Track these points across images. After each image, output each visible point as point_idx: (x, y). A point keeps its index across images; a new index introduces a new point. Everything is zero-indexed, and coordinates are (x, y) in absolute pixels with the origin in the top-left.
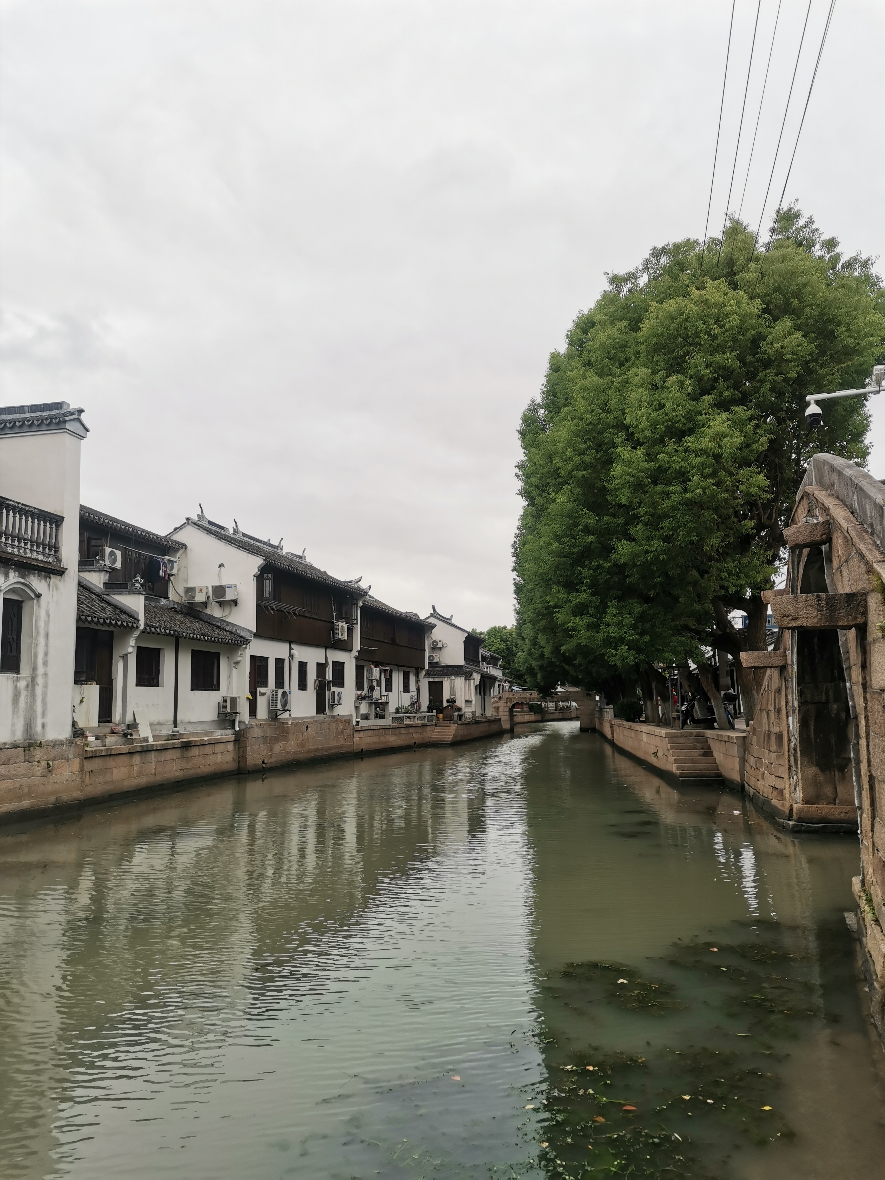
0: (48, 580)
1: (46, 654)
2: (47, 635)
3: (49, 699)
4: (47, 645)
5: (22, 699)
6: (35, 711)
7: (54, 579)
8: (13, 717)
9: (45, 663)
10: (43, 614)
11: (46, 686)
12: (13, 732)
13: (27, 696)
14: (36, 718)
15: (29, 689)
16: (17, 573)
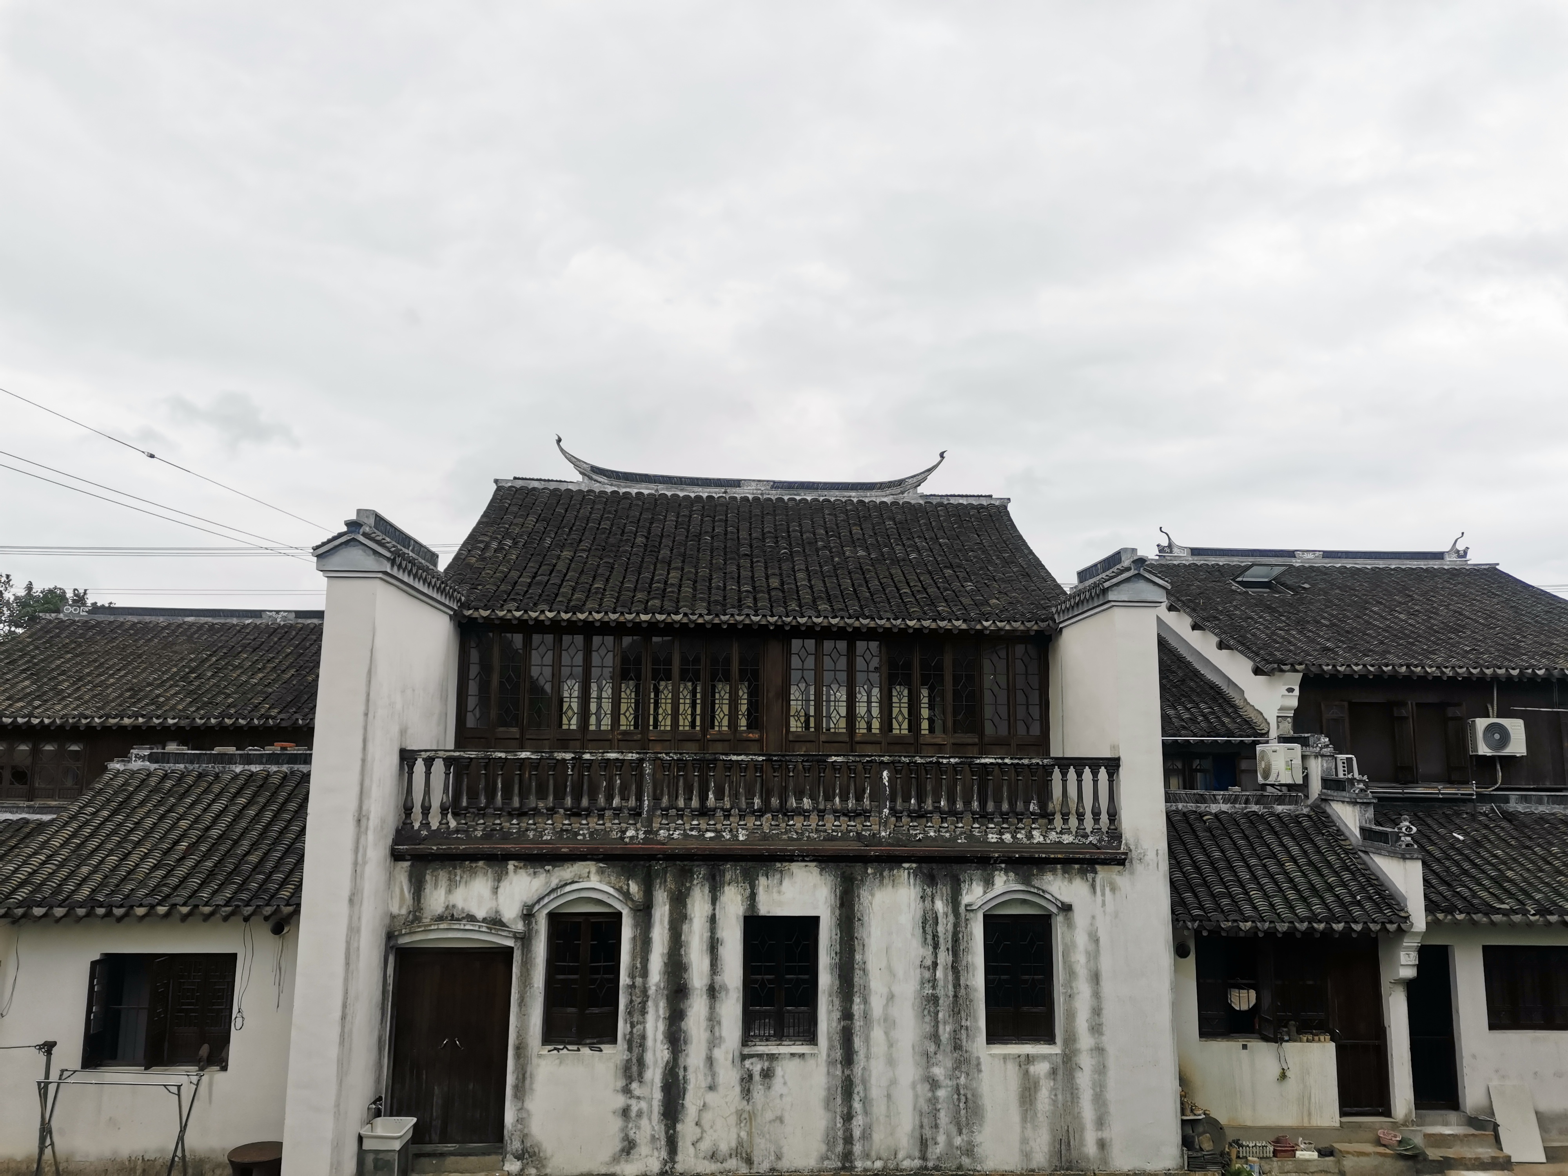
0: (1090, 876)
1: (1097, 1011)
2: (1096, 978)
3: (1111, 1095)
4: (1097, 995)
5: (1044, 1096)
6: (1078, 1117)
7: (1103, 874)
8: (1024, 1128)
9: (1096, 1029)
10: (1081, 939)
11: (1101, 1070)
12: (1027, 1155)
13: (1054, 1089)
14: (1082, 1129)
15: (1060, 1077)
16: (1012, 875)
